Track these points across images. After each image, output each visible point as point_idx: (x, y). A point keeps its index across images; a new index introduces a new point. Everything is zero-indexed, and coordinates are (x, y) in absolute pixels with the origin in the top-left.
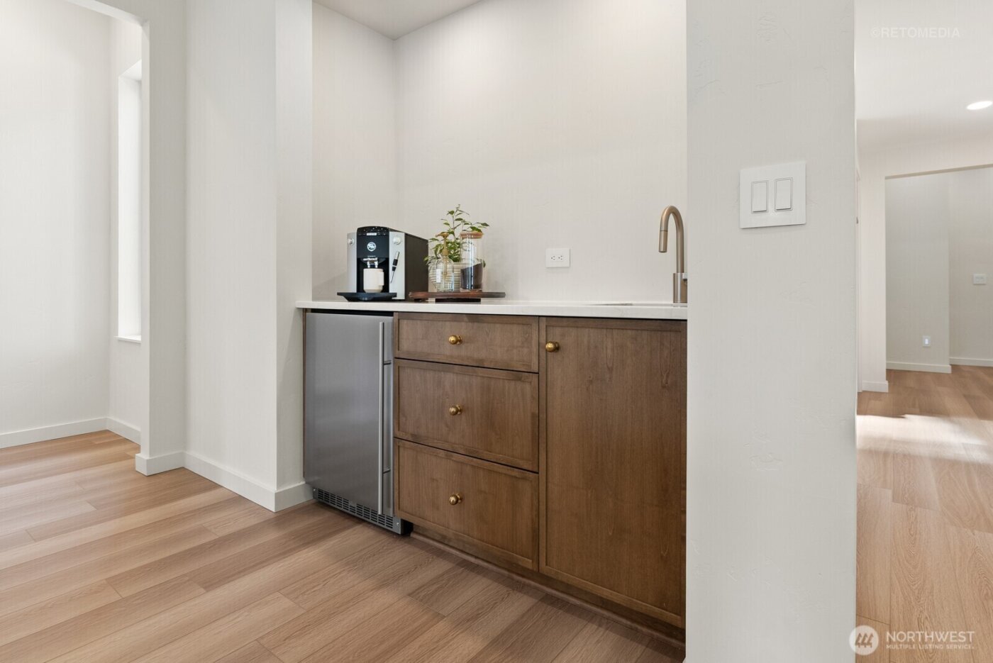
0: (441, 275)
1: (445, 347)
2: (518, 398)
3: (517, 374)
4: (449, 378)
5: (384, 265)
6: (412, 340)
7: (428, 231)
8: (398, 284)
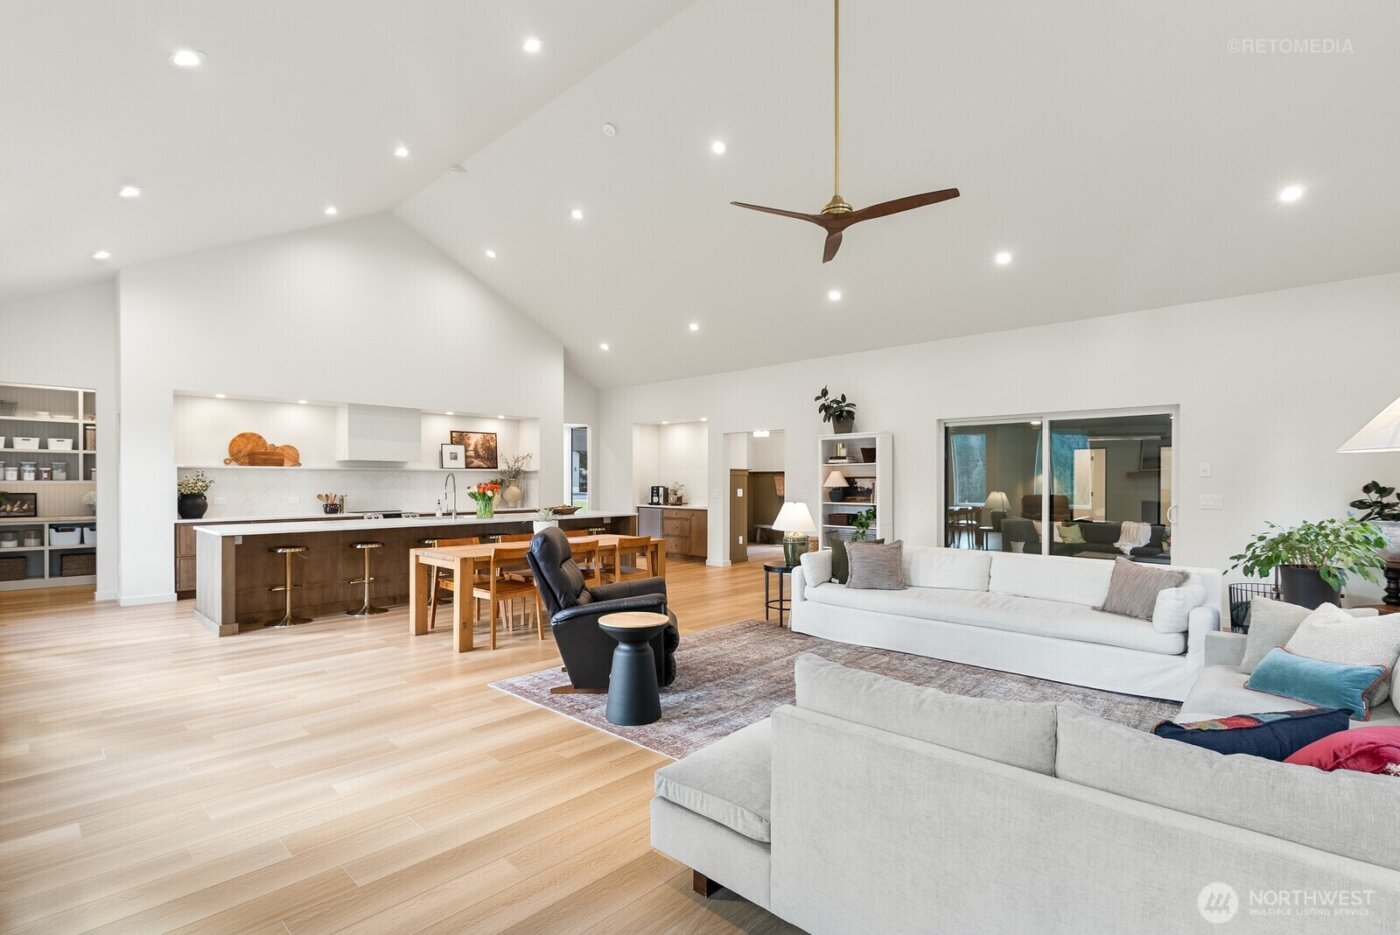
0: (672, 499)
1: (673, 515)
2: (687, 524)
3: (686, 520)
4: (674, 522)
5: (658, 496)
6: (666, 514)
7: (670, 487)
8: (661, 501)
